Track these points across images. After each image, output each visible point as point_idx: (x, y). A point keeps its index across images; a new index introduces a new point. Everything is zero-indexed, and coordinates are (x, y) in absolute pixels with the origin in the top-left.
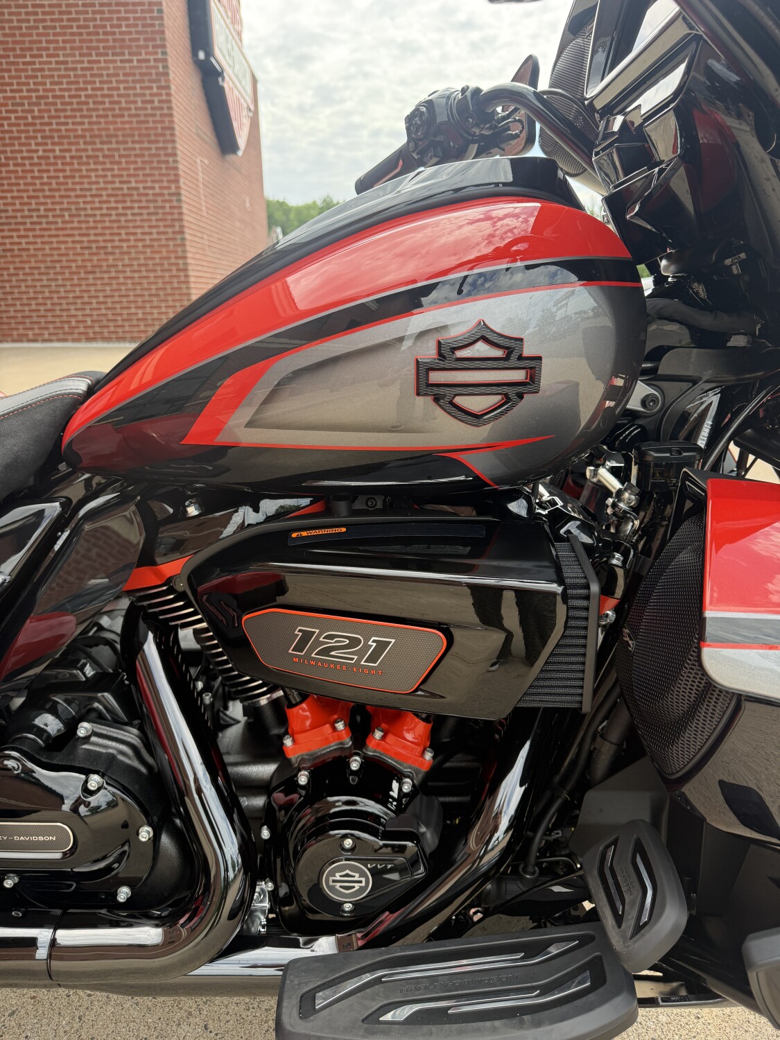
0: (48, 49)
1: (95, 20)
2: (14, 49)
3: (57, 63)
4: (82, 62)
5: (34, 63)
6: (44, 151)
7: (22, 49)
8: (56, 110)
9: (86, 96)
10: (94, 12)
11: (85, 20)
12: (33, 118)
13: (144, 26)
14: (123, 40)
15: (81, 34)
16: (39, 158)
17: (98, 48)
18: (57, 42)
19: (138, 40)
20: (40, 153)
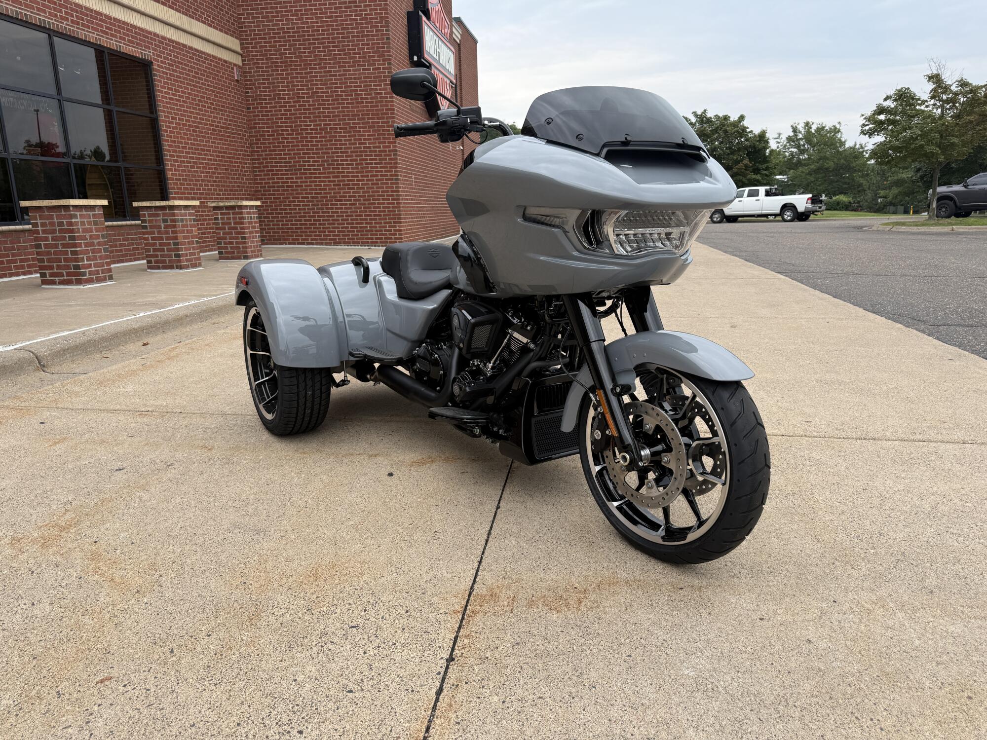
0: (320, 64)
1: (349, 46)
3: (325, 72)
5: (311, 73)
6: (314, 125)
9: (341, 91)
11: (343, 46)
13: (378, 48)
14: (365, 57)
15: (340, 54)
16: (311, 129)
17: (350, 62)
18: (326, 60)
19: (374, 56)
20: (312, 127)
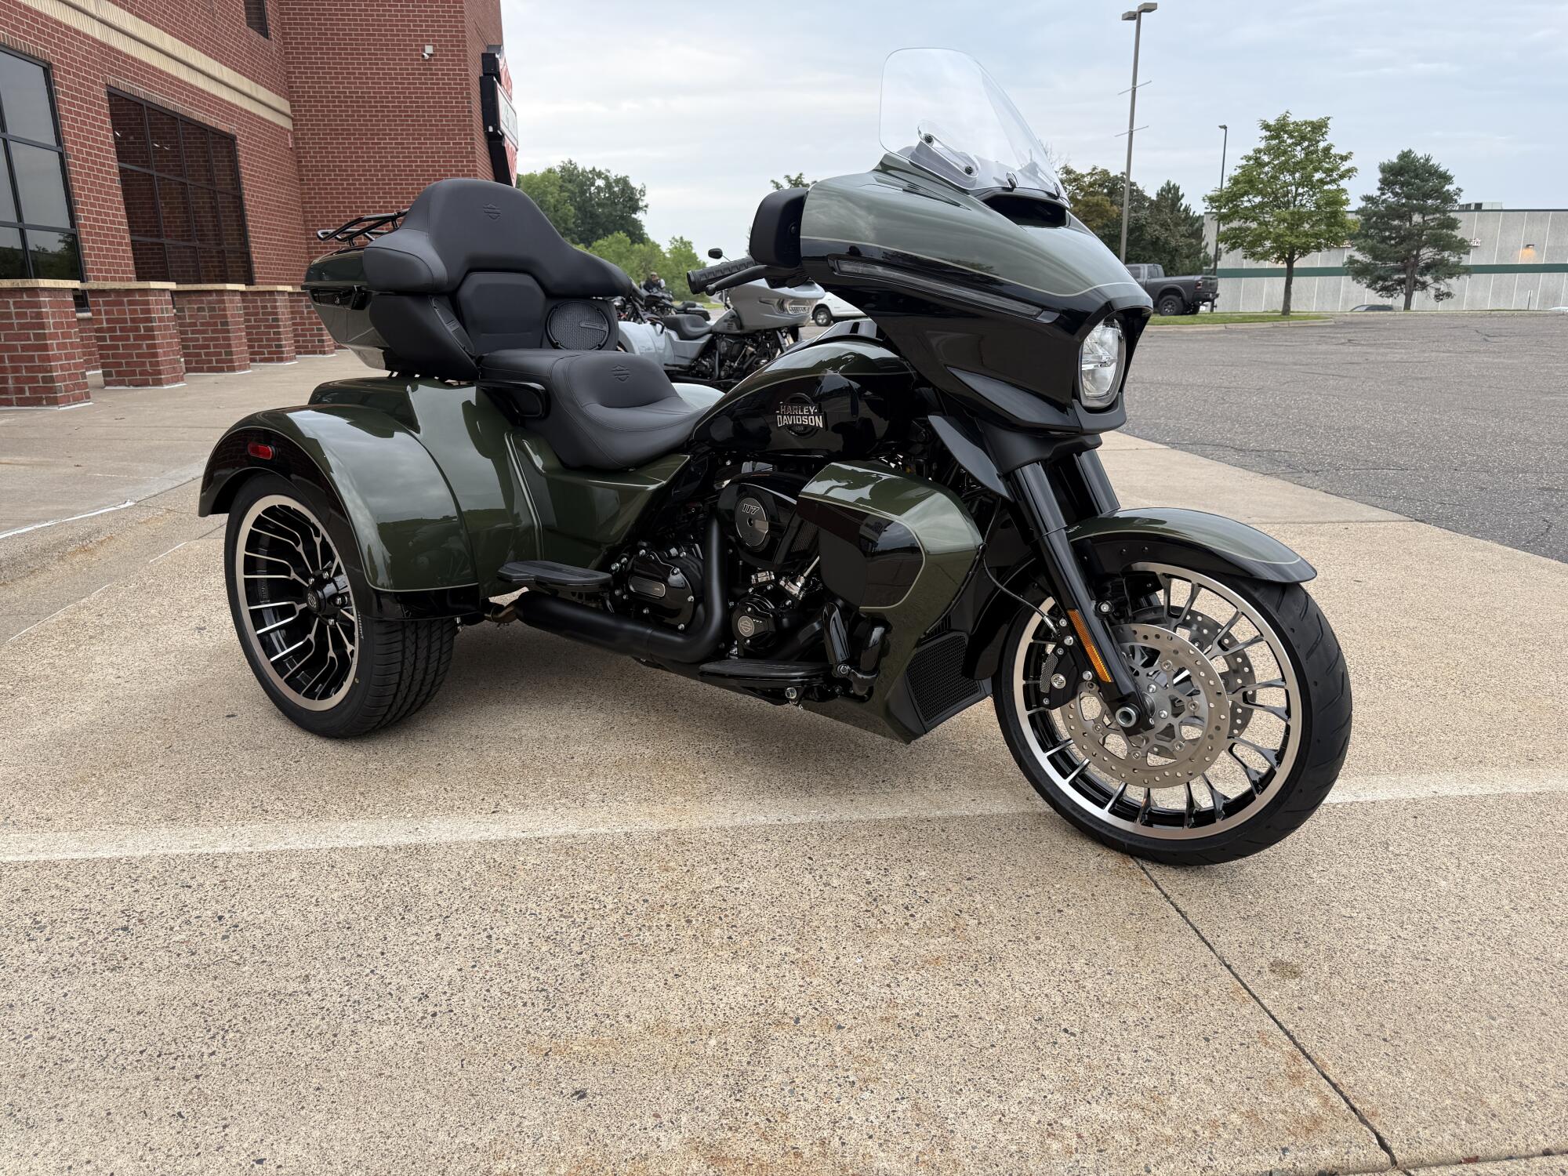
0: (390, 134)
1: (424, 116)
2: (366, 134)
3: (396, 144)
4: (415, 144)
5: (380, 143)
7: (372, 134)
8: (394, 175)
9: (416, 166)
10: (423, 112)
11: (417, 116)
12: (377, 180)
13: (458, 121)
14: (444, 130)
15: (414, 125)
17: (426, 134)
18: (397, 130)
19: (454, 130)
